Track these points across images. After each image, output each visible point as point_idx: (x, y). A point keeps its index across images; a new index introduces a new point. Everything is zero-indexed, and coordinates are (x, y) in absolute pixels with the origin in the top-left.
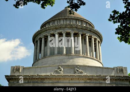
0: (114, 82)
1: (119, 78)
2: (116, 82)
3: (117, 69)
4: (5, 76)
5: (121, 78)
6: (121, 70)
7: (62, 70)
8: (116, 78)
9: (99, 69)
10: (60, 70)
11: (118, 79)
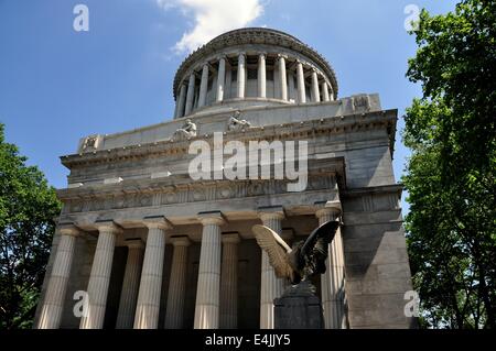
0: (342, 136)
1: (352, 121)
2: (347, 136)
3: (350, 101)
4: (61, 158)
5: (359, 121)
6: (363, 102)
7: (194, 127)
8: (343, 123)
9: (297, 109)
10: (188, 130)
11: (353, 127)
